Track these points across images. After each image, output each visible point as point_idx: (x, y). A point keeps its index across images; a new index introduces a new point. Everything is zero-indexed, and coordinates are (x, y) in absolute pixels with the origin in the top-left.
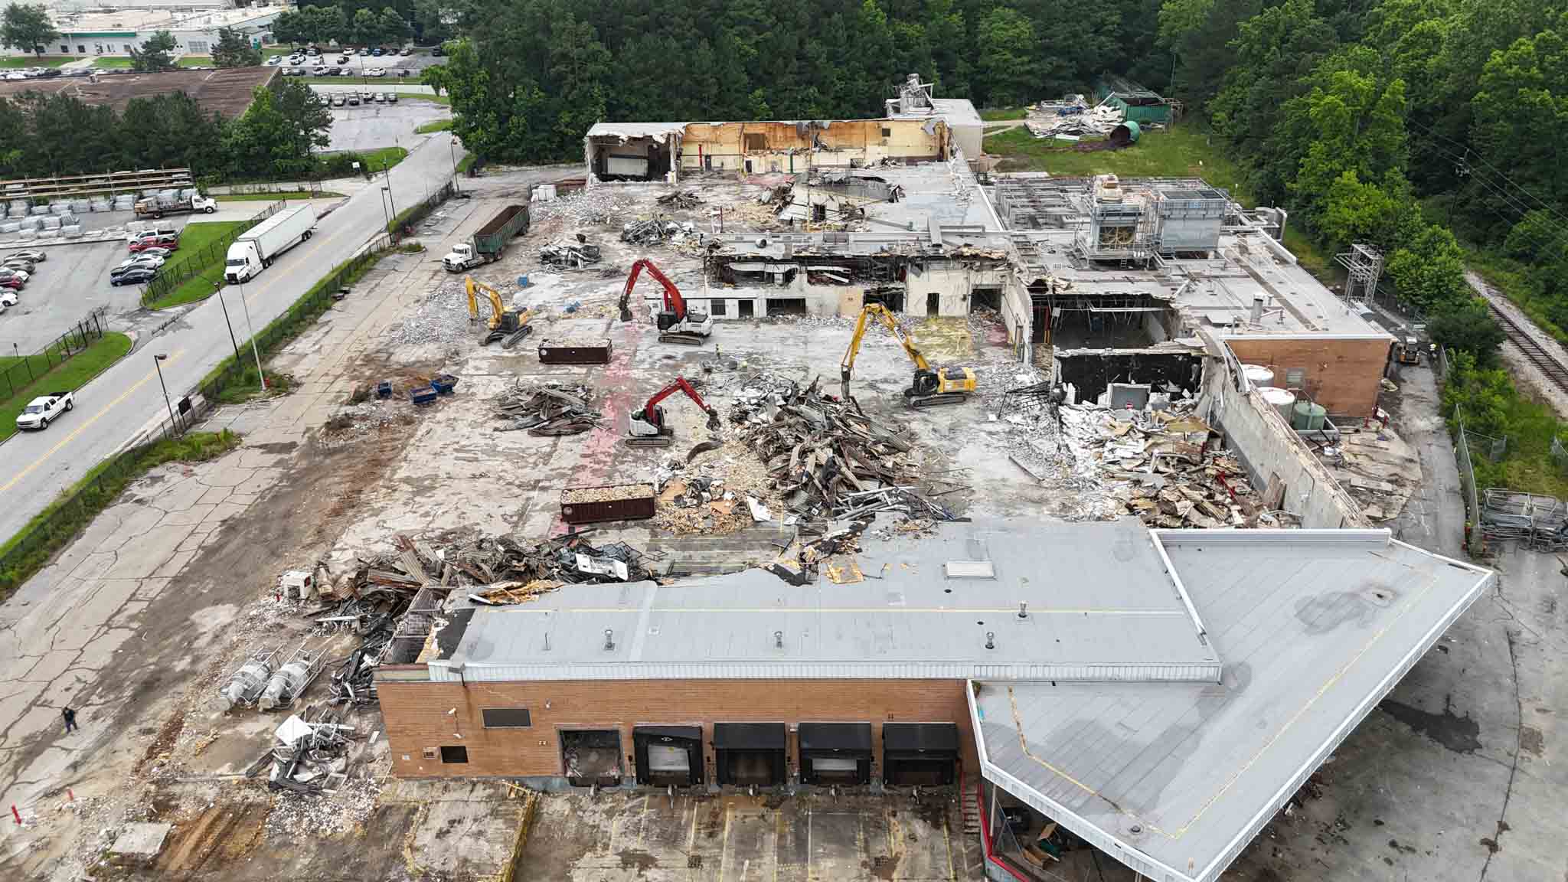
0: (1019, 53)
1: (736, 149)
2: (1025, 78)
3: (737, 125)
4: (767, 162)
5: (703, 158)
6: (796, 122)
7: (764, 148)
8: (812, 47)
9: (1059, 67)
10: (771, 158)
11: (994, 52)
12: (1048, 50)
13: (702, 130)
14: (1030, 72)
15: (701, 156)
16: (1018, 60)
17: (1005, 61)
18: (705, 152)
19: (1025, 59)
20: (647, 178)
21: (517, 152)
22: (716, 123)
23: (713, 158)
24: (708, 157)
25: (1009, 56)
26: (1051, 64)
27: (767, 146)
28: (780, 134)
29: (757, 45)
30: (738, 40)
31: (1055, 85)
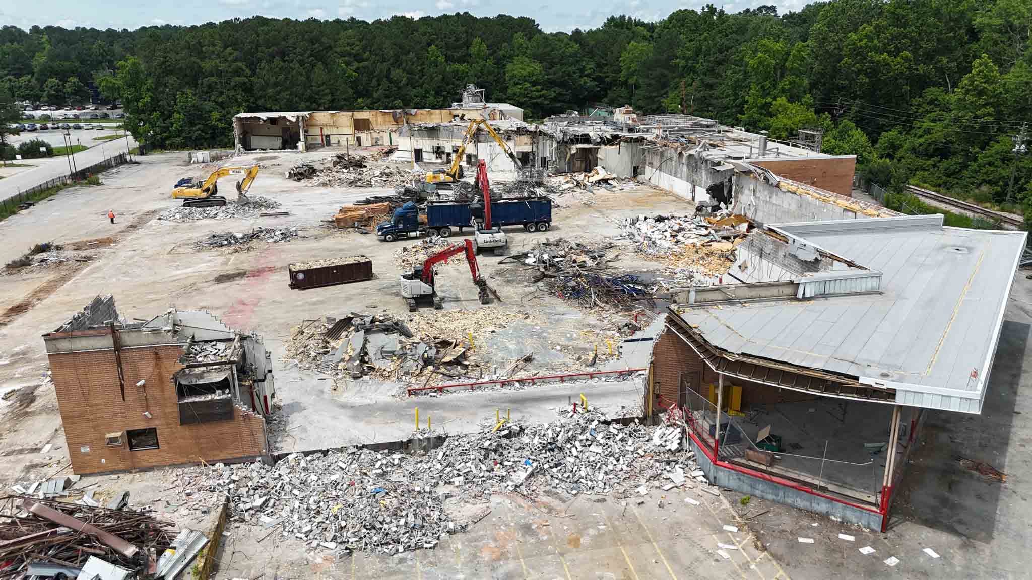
0: (534, 83)
1: (349, 130)
2: (539, 100)
3: (350, 113)
4: (372, 139)
5: (324, 137)
6: (391, 111)
7: (369, 130)
8: (396, 73)
9: (560, 94)
10: (375, 135)
11: (517, 84)
12: (552, 83)
13: (322, 117)
14: (540, 97)
15: (322, 135)
16: (534, 88)
17: (526, 89)
18: (325, 132)
19: (539, 87)
20: (284, 147)
21: (178, 140)
22: (333, 112)
23: (331, 137)
24: (328, 136)
25: (527, 85)
26: (555, 92)
27: (371, 127)
28: (380, 119)
29: (356, 70)
30: (344, 66)
31: (559, 105)
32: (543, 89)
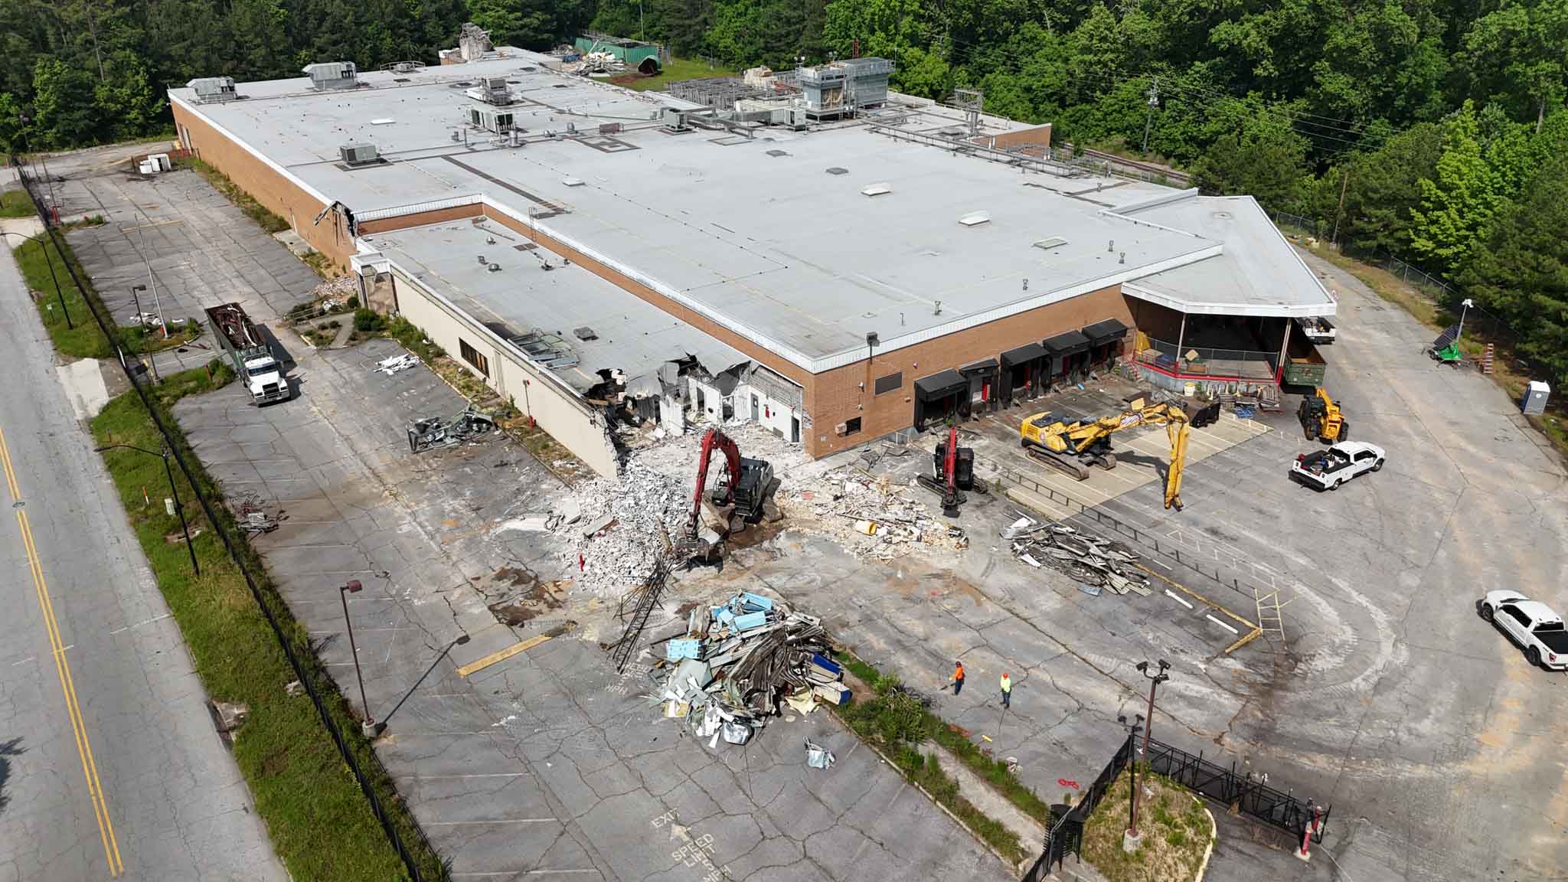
9: (544, 22)
11: (484, 10)
14: (523, 27)
16: (511, 16)
17: (499, 17)
19: (519, 14)
25: (503, 12)
31: (545, 36)
32: (524, 16)
